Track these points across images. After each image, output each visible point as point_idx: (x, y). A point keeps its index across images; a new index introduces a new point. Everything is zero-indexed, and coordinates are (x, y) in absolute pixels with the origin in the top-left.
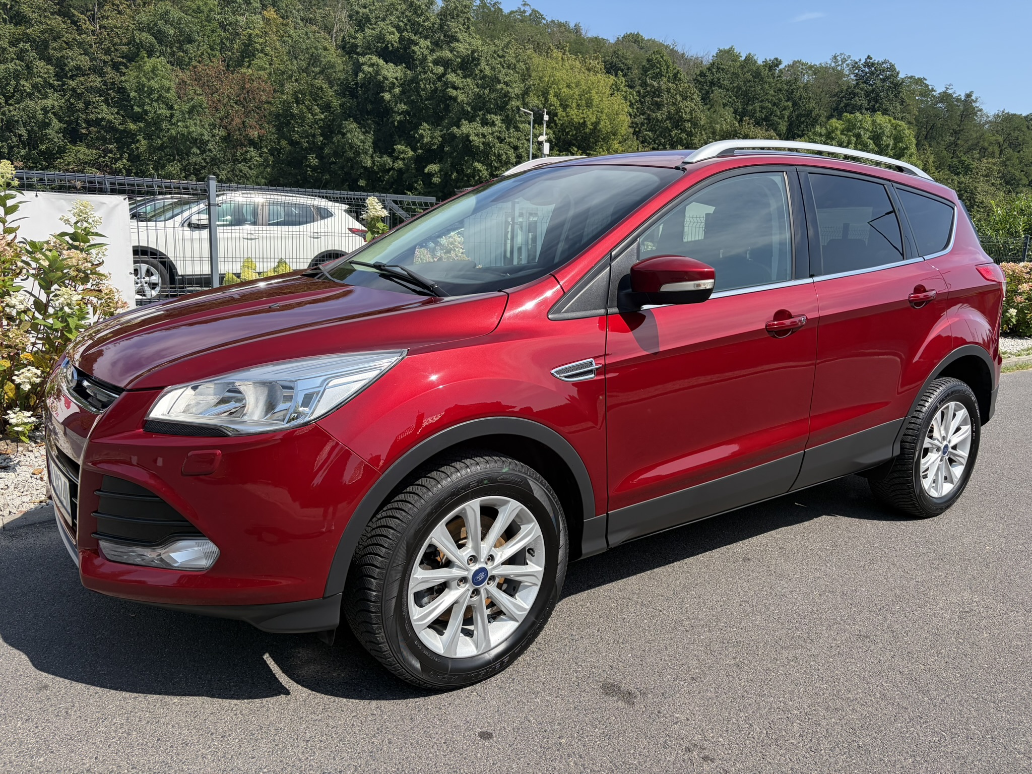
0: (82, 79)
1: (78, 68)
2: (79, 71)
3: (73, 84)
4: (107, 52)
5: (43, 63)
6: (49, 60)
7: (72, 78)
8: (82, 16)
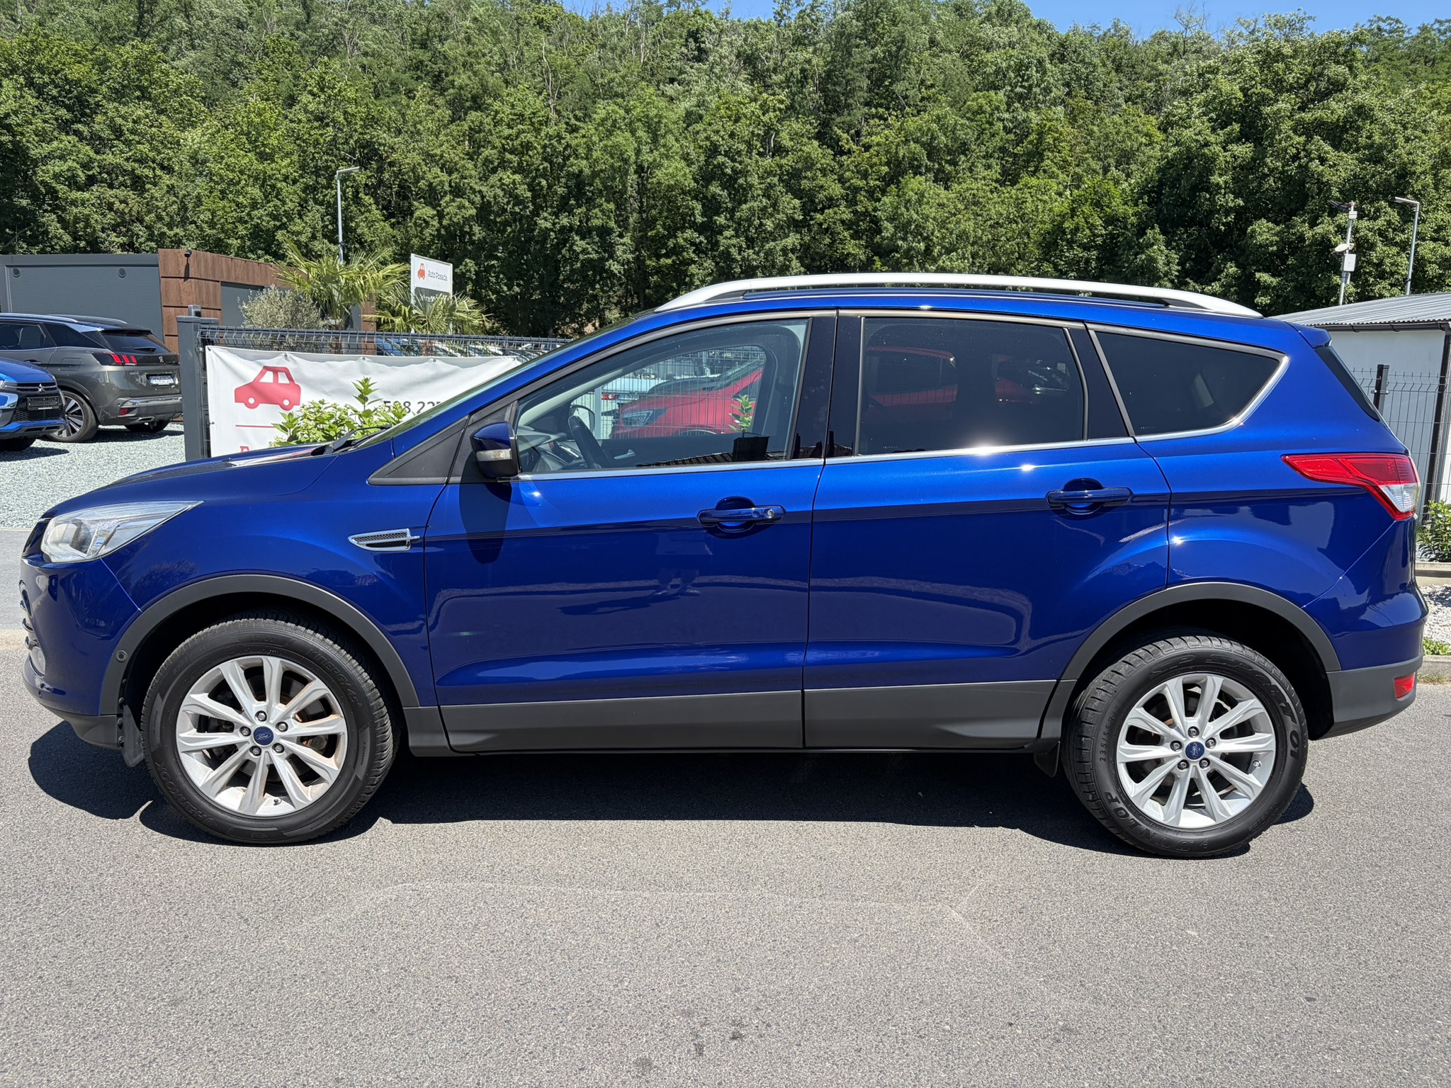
0: (831, 211)
1: (830, 199)
2: (831, 202)
3: (819, 217)
4: (865, 176)
5: (790, 195)
6: (797, 194)
7: (822, 211)
8: (845, 136)
